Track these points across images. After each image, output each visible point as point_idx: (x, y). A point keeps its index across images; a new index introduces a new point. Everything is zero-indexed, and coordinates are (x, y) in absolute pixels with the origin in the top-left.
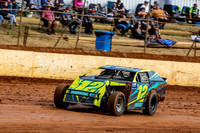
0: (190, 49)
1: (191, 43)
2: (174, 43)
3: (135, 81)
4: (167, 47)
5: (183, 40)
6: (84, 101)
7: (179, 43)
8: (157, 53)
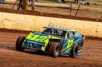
3: (66, 36)
6: (35, 47)
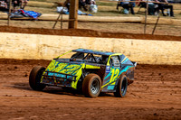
0: (56, 21)
1: (57, 15)
2: (39, 15)
4: (32, 19)
5: (49, 12)
7: (45, 16)
8: (22, 26)
